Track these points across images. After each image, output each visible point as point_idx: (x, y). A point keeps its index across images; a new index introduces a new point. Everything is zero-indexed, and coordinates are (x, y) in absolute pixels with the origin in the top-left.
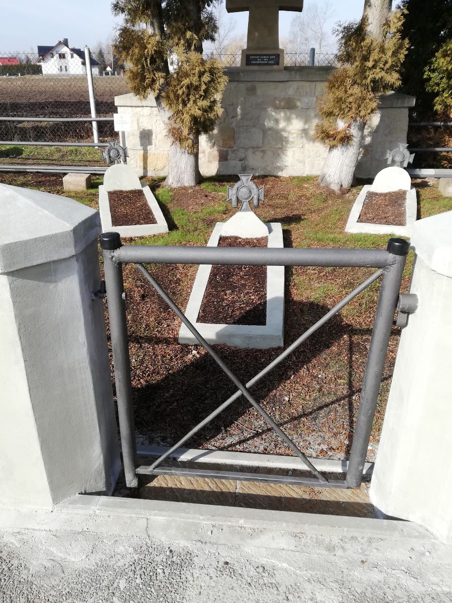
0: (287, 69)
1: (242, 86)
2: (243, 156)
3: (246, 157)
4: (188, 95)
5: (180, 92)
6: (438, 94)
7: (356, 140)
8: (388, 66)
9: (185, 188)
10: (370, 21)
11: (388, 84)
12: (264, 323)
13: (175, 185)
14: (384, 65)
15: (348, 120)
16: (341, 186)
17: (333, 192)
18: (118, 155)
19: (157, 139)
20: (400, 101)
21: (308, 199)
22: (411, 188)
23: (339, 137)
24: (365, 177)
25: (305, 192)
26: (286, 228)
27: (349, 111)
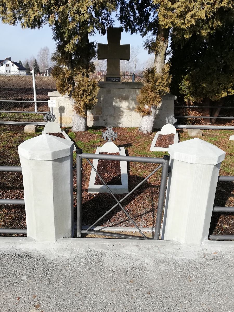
0: (123, 83)
1: (105, 90)
2: (105, 118)
3: (107, 119)
4: (83, 94)
5: (80, 93)
6: (185, 95)
7: (153, 113)
8: (165, 85)
9: (80, 132)
10: (157, 68)
11: (165, 92)
12: (121, 184)
13: (76, 131)
14: (163, 84)
15: (150, 105)
16: (148, 132)
17: (144, 134)
18: (51, 118)
19: (67, 111)
20: (170, 97)
21: (134, 137)
22: (176, 133)
23: (146, 112)
24: (158, 128)
25: (133, 134)
26: (126, 149)
27: (150, 102)
